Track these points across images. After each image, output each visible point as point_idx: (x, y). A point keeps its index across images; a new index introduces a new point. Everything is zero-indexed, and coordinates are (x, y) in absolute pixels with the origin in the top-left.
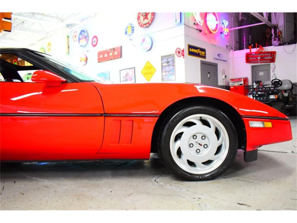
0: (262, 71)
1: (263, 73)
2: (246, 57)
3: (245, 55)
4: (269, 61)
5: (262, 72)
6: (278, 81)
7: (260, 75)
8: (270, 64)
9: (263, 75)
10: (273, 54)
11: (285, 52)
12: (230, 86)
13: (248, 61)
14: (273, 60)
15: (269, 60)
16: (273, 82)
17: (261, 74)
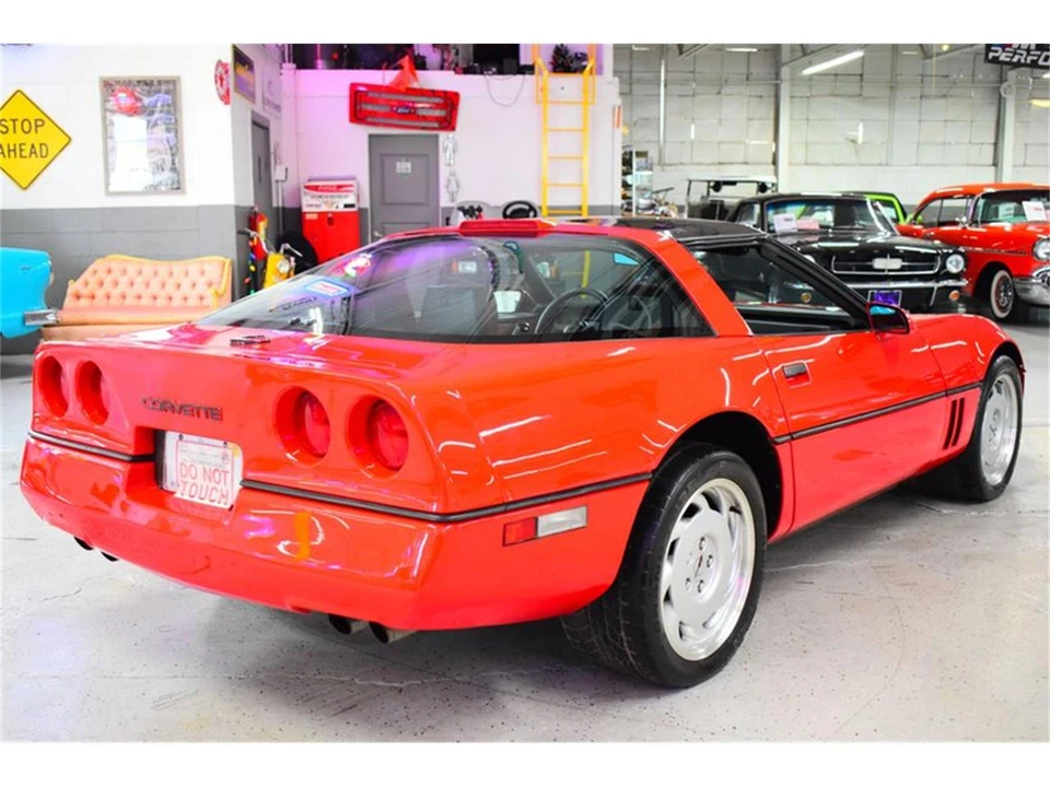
0: (407, 157)
1: (409, 165)
2: (351, 97)
3: (346, 93)
4: (436, 125)
5: (407, 161)
6: (527, 207)
7: (398, 171)
8: (437, 136)
9: (409, 171)
10: (450, 101)
11: (492, 98)
12: (305, 209)
13: (357, 116)
14: (448, 123)
15: (437, 119)
16: (508, 212)
17: (404, 167)
